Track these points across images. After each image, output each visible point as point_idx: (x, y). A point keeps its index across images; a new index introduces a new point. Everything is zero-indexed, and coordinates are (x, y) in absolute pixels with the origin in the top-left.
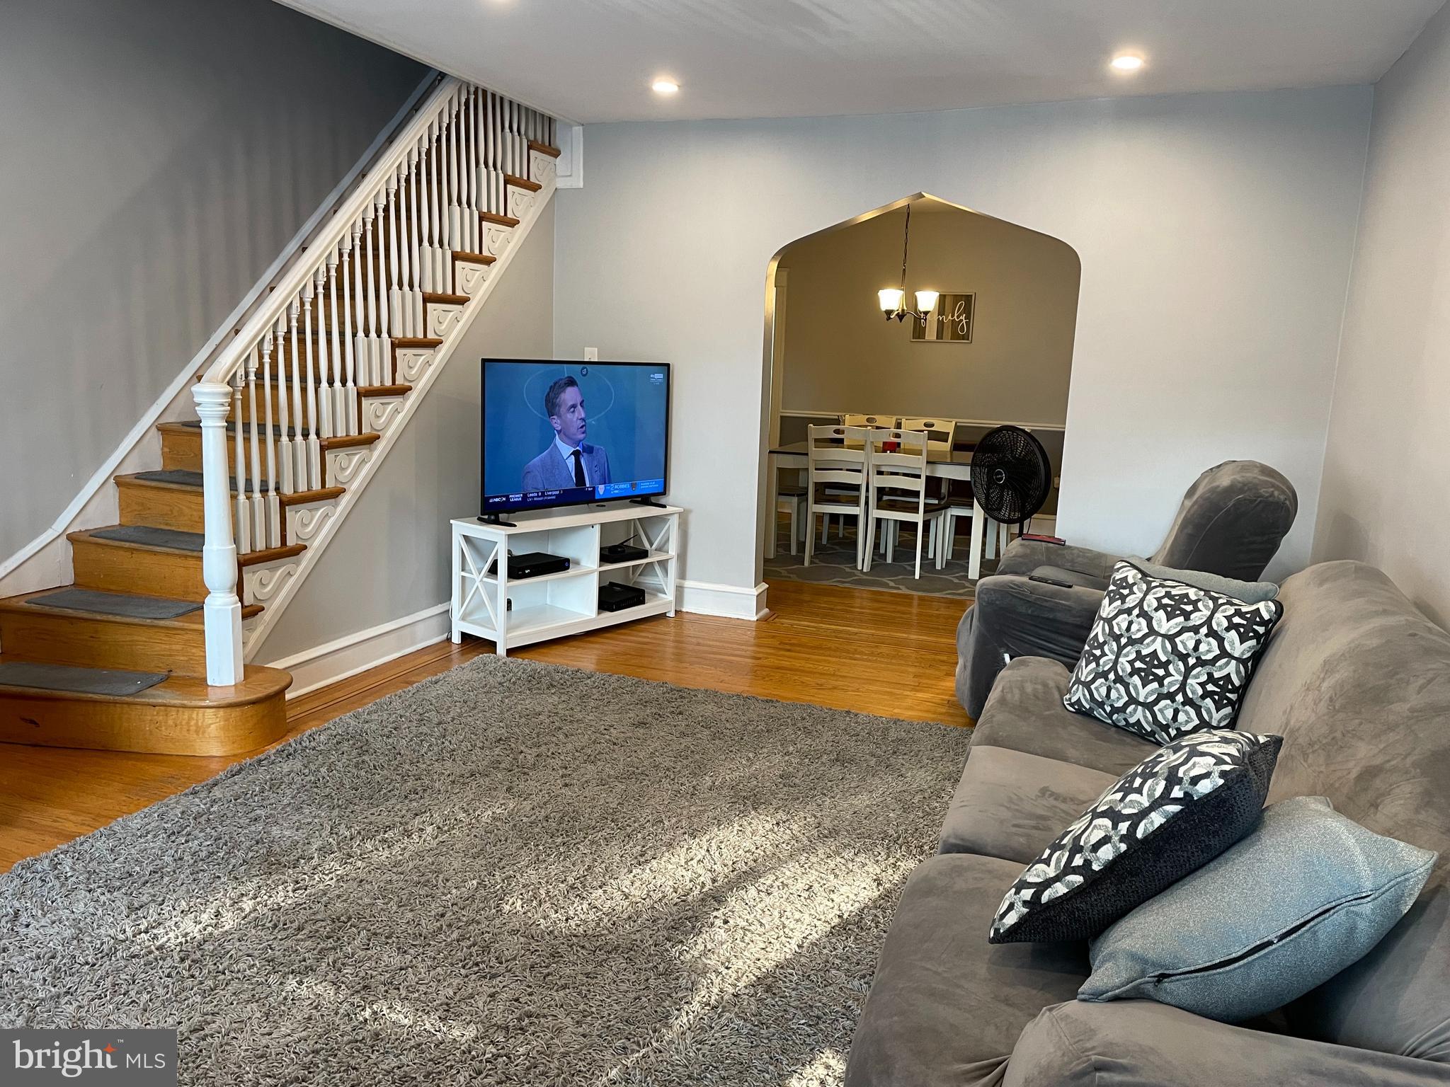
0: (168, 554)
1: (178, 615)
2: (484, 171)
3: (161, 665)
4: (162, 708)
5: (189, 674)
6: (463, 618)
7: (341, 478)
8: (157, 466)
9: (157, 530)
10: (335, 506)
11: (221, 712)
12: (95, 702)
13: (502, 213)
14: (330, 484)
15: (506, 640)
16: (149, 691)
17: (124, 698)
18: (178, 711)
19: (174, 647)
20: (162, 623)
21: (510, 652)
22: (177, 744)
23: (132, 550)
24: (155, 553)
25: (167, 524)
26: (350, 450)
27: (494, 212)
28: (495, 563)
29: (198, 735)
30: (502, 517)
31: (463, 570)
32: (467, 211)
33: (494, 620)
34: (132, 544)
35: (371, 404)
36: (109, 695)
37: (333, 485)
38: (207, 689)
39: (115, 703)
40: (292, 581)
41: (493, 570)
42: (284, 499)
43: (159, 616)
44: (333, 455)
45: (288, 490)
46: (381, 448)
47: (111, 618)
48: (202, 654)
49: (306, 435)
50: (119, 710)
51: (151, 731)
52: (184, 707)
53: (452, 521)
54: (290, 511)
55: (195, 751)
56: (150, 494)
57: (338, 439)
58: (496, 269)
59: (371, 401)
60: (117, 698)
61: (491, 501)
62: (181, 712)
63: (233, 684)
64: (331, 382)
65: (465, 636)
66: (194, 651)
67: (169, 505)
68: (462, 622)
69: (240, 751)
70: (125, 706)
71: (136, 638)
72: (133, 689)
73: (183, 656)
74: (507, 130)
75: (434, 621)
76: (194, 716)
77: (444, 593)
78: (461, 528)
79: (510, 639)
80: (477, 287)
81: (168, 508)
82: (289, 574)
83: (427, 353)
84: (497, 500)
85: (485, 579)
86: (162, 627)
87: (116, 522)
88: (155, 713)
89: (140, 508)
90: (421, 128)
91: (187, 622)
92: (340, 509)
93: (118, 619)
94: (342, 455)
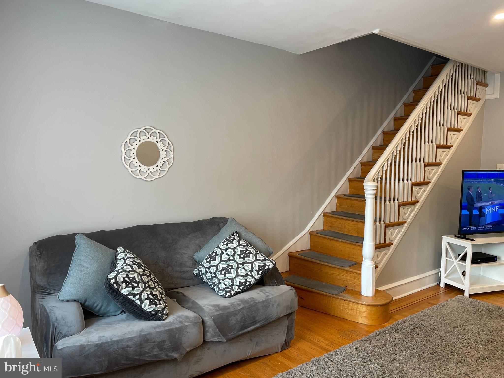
0: (344, 242)
1: (350, 266)
2: (460, 95)
3: (343, 284)
4: (347, 302)
5: (353, 289)
6: (446, 277)
7: (405, 218)
8: (334, 210)
9: (337, 233)
10: (402, 228)
11: (369, 308)
12: (324, 295)
13: (466, 111)
14: (401, 220)
15: (469, 290)
16: (342, 294)
17: (334, 296)
18: (353, 304)
19: (348, 278)
20: (345, 268)
21: (471, 295)
22: (352, 316)
23: (331, 240)
24: (339, 241)
25: (340, 231)
26: (408, 207)
27: (463, 111)
28: (465, 256)
29: (360, 314)
30: (467, 236)
31: (447, 257)
32: (453, 112)
33: (463, 281)
34: (331, 238)
35: (416, 189)
36: (329, 293)
37: (402, 220)
38: (361, 297)
39: (331, 297)
40: (387, 256)
41: (464, 259)
42: (386, 225)
43: (344, 266)
44: (403, 208)
45: (387, 221)
46: (418, 205)
47: (327, 264)
48: (360, 283)
49: (394, 200)
50: (332, 299)
51: (342, 310)
52: (356, 303)
53: (442, 236)
54: (388, 229)
55: (358, 321)
56: (334, 220)
57: (404, 202)
58: (462, 133)
59: (416, 188)
60: (332, 295)
61: (463, 229)
62: (354, 304)
63: (371, 296)
64: (403, 180)
65: (446, 285)
66: (356, 280)
67: (341, 224)
68: (446, 279)
69: (375, 324)
70: (334, 298)
71: (335, 272)
72: (336, 293)
73: (352, 282)
74: (469, 79)
75: (432, 277)
76: (359, 307)
77: (438, 265)
78: (446, 240)
79: (472, 290)
80: (455, 141)
81: (341, 225)
82: (386, 254)
83: (435, 168)
84: (465, 229)
85: (459, 262)
86: (345, 270)
87: (322, 229)
88: (345, 303)
89: (331, 224)
90: (440, 82)
91: (354, 270)
92: (403, 229)
93: (329, 265)
94: (405, 208)
